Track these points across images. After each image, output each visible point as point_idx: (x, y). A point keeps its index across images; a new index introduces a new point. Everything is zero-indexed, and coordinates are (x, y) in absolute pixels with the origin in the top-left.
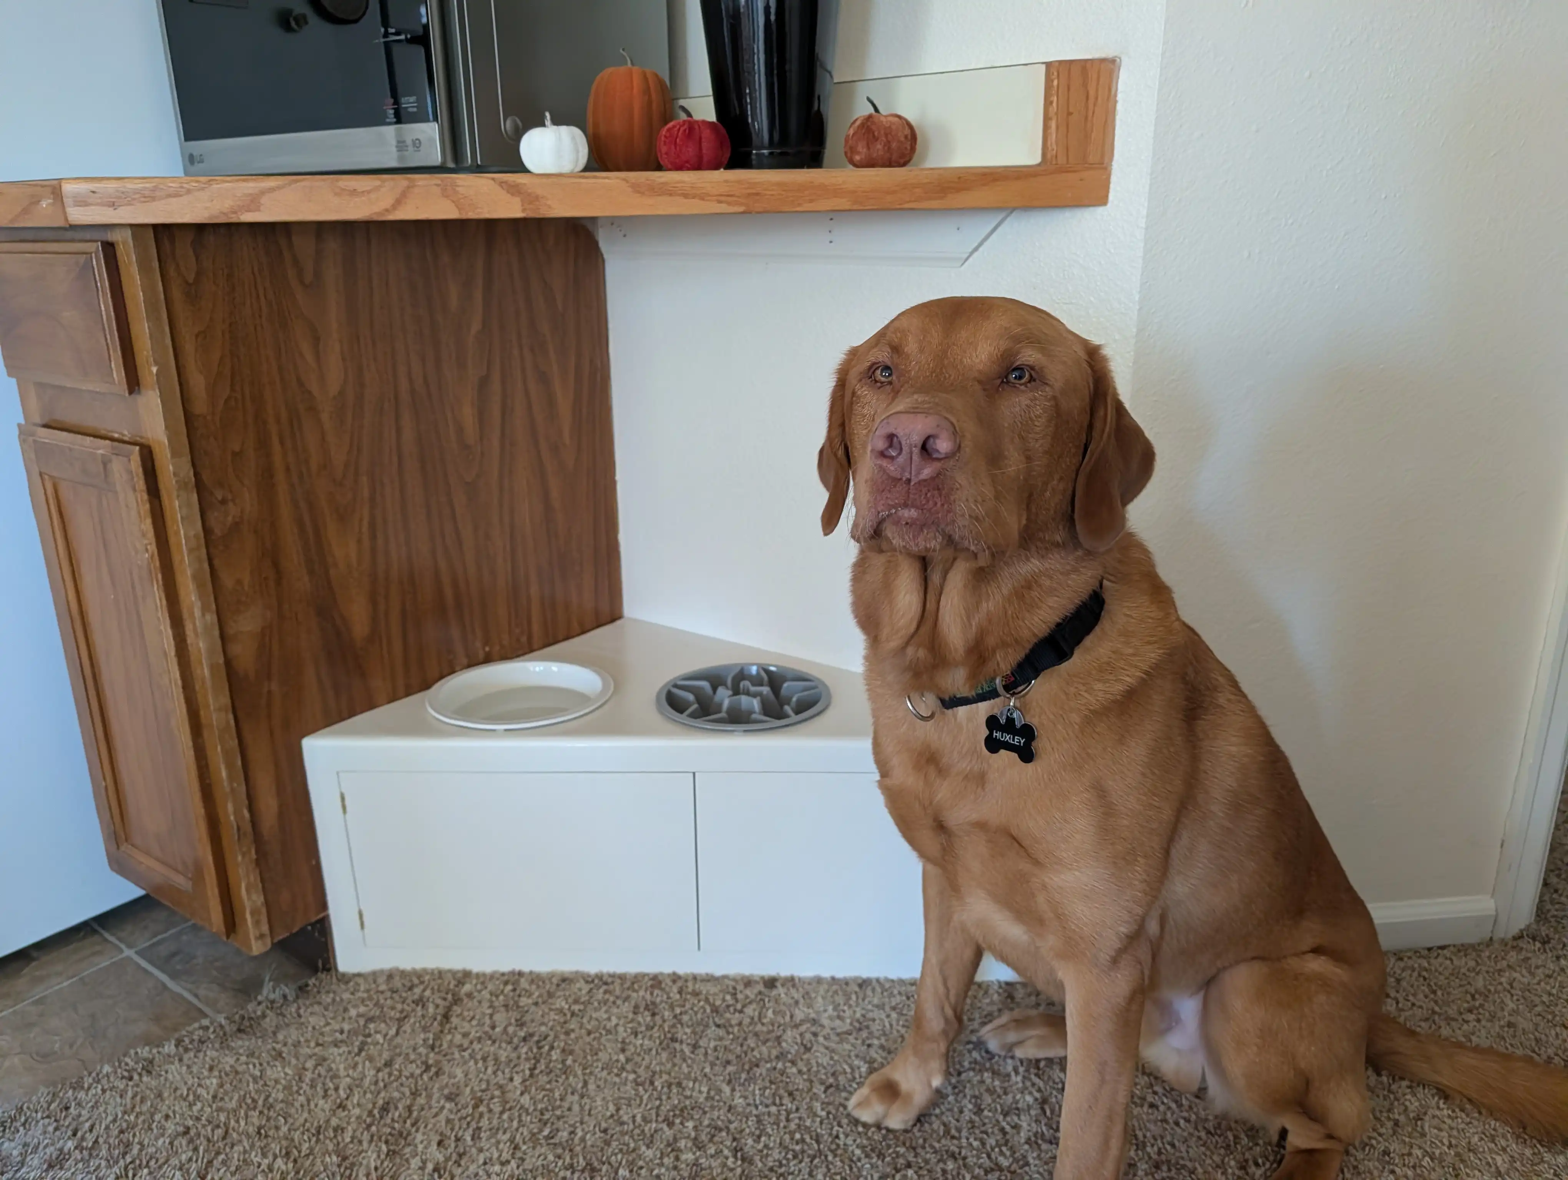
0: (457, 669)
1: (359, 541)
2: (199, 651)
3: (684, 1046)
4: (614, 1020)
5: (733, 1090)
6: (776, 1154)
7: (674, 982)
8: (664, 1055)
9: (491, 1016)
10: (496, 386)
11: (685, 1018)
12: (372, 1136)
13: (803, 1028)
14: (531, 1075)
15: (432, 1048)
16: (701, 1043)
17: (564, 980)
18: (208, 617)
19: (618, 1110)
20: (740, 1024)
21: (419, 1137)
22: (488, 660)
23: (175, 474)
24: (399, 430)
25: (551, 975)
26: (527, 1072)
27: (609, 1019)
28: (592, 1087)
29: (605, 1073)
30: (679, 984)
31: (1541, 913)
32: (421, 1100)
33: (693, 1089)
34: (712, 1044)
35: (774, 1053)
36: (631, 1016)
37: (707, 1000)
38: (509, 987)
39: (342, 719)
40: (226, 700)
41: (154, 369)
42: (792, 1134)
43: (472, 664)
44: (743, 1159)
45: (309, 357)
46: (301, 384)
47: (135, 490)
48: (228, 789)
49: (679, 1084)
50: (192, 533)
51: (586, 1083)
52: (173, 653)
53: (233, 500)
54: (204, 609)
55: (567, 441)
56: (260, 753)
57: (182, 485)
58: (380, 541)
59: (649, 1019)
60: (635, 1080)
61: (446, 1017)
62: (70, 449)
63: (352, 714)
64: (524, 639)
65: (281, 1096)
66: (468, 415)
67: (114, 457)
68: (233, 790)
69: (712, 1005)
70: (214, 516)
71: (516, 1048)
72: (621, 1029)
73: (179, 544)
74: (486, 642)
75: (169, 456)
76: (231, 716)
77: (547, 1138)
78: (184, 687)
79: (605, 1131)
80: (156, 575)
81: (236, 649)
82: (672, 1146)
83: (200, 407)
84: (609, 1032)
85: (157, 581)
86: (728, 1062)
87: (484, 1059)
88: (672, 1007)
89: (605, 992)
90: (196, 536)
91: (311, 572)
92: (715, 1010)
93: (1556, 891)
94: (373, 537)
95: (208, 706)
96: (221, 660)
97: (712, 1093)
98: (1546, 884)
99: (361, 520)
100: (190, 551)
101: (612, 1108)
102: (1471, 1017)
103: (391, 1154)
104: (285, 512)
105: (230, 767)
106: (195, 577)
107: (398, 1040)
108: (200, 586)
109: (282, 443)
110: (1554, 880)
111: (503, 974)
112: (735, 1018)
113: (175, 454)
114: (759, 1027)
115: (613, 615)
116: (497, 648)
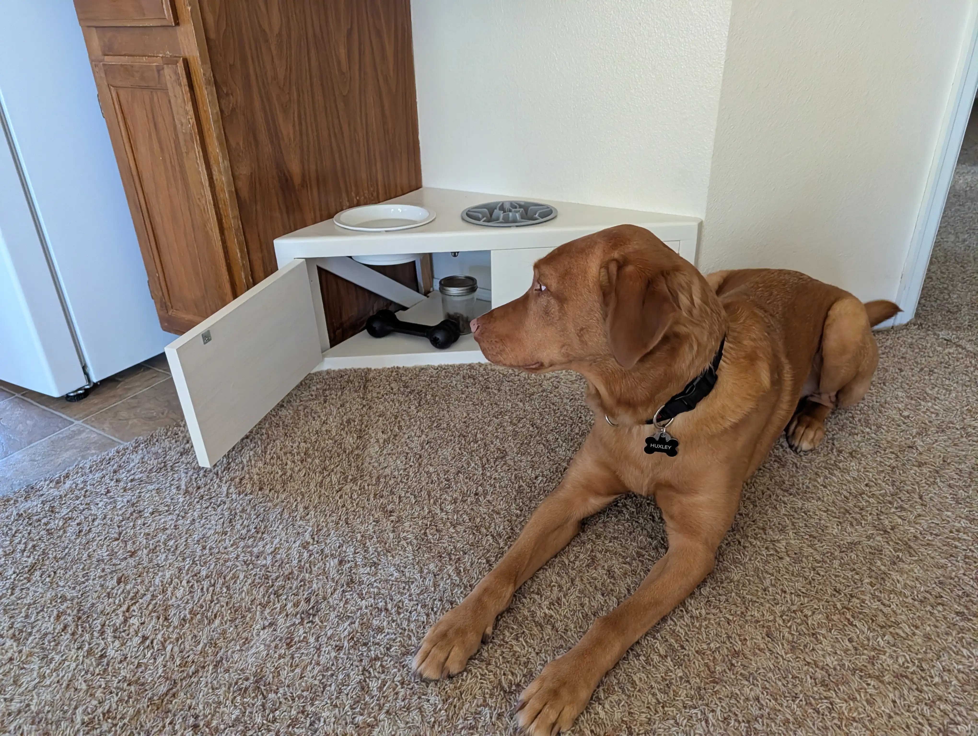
0: (344, 208)
1: (294, 125)
2: (223, 183)
3: (493, 390)
4: (454, 382)
5: (524, 404)
6: (553, 425)
7: (480, 366)
8: (485, 394)
9: (389, 385)
10: (355, 36)
11: (490, 379)
12: (347, 433)
13: (552, 380)
14: (419, 405)
15: (363, 398)
16: (502, 388)
17: (423, 369)
18: (225, 162)
19: (468, 415)
20: (519, 380)
21: (371, 431)
22: (358, 204)
23: (204, 74)
24: (309, 60)
25: (415, 368)
26: (417, 405)
27: (452, 382)
28: (452, 408)
29: (457, 402)
30: (483, 367)
31: (917, 315)
32: (366, 418)
33: (503, 405)
34: (508, 388)
35: (540, 390)
36: (462, 380)
37: (500, 373)
38: (394, 373)
39: (291, 232)
40: (237, 213)
41: (189, 8)
42: (559, 418)
43: (351, 207)
44: (537, 428)
45: (263, 9)
46: (260, 26)
47: (180, 85)
48: (241, 264)
49: (496, 404)
50: (215, 111)
51: (448, 407)
52: (207, 184)
53: (232, 94)
54: (224, 158)
55: (391, 73)
56: (254, 246)
57: (208, 82)
58: (304, 127)
59: (472, 381)
60: (473, 404)
61: (365, 387)
62: (132, 66)
63: (296, 229)
64: (375, 194)
65: (291, 421)
66: (342, 51)
67: (165, 66)
68: (243, 265)
69: (503, 374)
70: (223, 102)
71: (407, 396)
72: (459, 386)
73: (207, 119)
74: (357, 194)
75: (200, 63)
76: (240, 222)
77: (436, 427)
78: (214, 205)
79: (465, 422)
80: (196, 137)
81: (240, 184)
82: (500, 425)
83: (213, 36)
84: (453, 387)
85: (196, 141)
86: (518, 394)
87: (393, 401)
88: (482, 376)
89: (446, 372)
90: (217, 113)
91: (272, 142)
92: (504, 375)
93: (924, 306)
94: (300, 124)
95: (228, 216)
96: (233, 189)
97: (514, 406)
98: (919, 303)
99: (294, 113)
100: (214, 122)
101: (465, 415)
102: (884, 356)
103: (359, 437)
104: (257, 104)
105: (241, 251)
106: (218, 138)
107: (344, 397)
108: (221, 144)
109: (253, 62)
110: (923, 301)
111: (389, 369)
112: (516, 378)
113: (203, 62)
114: (529, 381)
115: (418, 186)
116: (362, 198)
